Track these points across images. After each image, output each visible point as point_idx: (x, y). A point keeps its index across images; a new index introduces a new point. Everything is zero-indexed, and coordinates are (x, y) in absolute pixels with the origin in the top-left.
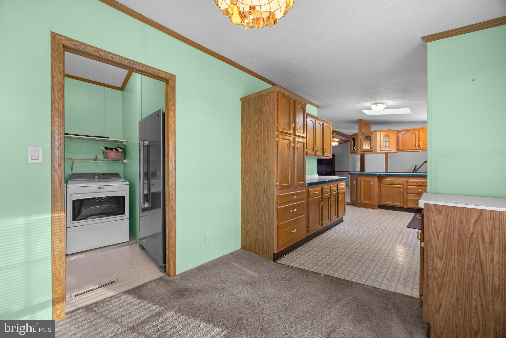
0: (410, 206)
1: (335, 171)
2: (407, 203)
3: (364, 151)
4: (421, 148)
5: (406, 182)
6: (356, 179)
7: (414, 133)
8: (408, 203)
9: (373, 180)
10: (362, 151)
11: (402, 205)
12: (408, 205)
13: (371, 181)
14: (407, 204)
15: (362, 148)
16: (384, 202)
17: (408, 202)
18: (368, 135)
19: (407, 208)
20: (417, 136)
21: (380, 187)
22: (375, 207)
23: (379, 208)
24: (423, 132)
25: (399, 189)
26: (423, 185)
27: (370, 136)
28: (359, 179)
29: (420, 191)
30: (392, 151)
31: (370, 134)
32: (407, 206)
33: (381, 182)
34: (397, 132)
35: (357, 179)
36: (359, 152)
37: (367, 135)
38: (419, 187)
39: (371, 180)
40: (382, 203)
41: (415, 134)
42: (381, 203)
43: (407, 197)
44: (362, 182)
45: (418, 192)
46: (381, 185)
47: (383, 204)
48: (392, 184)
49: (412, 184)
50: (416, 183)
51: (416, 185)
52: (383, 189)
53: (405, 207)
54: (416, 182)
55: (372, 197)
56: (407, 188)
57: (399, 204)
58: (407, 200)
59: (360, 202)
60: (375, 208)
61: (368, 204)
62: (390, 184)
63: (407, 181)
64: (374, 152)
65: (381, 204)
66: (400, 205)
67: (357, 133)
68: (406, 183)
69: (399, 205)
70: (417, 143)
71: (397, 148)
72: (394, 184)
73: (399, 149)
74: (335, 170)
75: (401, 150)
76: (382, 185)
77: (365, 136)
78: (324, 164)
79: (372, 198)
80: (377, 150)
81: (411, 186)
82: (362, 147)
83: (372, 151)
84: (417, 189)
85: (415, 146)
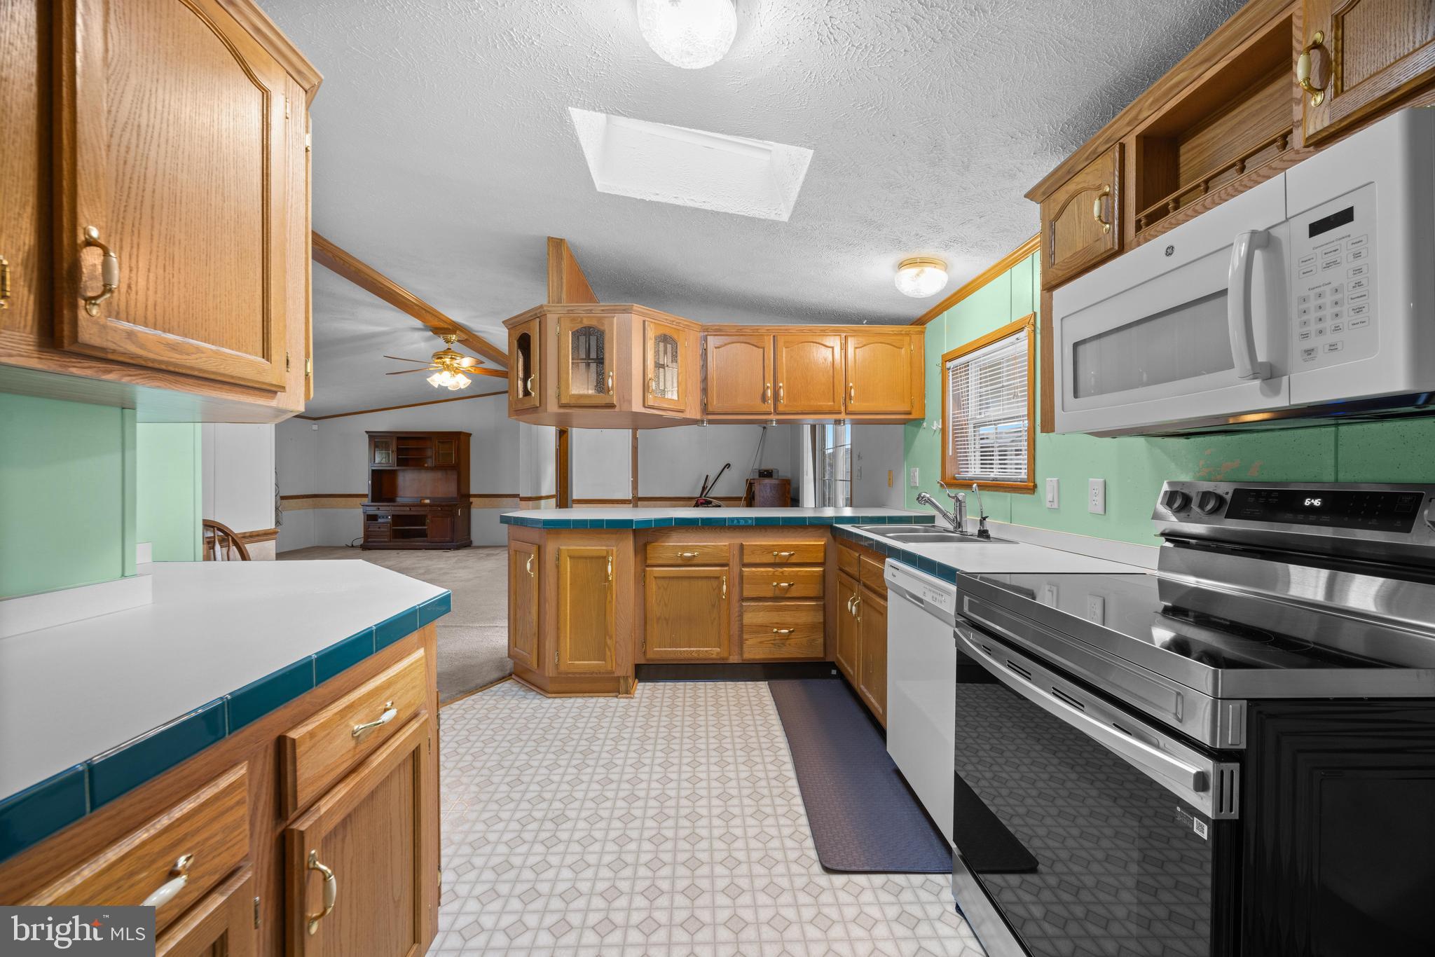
0: (752, 657)
1: (469, 496)
2: (741, 642)
3: (573, 402)
4: (781, 409)
5: (736, 552)
6: (535, 548)
7: (758, 345)
8: (747, 640)
9: (615, 549)
10: (564, 401)
11: (725, 655)
12: (745, 649)
13: (603, 560)
14: (741, 647)
15: (563, 388)
16: (661, 650)
17: (745, 636)
18: (594, 323)
19: (740, 662)
20: (770, 360)
21: (641, 579)
22: (622, 681)
23: (636, 677)
24: (788, 345)
25: (715, 583)
26: (793, 560)
27: (602, 328)
28: (551, 547)
29: (783, 588)
30: (688, 415)
31: (600, 319)
32: (741, 654)
33: (646, 559)
34: (702, 334)
35: (539, 548)
36: (552, 407)
37: (586, 322)
38: (780, 570)
39: (604, 554)
40: (650, 655)
41: (764, 348)
42: (645, 653)
43: (741, 616)
44: (567, 565)
45: (778, 593)
46: (644, 571)
47: (653, 660)
48: (688, 563)
49: (758, 561)
50: (772, 552)
51: (772, 561)
52: (653, 587)
53: (734, 659)
54: (769, 550)
55: (611, 637)
56: (741, 573)
57: (712, 652)
58: (742, 626)
59: (557, 666)
60: (622, 688)
61: (592, 673)
62: (680, 562)
63: (742, 545)
64: (617, 409)
65: (648, 660)
66: (718, 653)
67: (541, 307)
68: (737, 559)
69: (714, 656)
70: (769, 385)
71: (702, 401)
72: (695, 562)
73: (710, 409)
74: (472, 492)
75: (716, 410)
76: (647, 569)
77: (579, 326)
78: (428, 469)
79: (609, 641)
80: (630, 402)
81: (754, 569)
82: (563, 383)
83: (612, 406)
84: (774, 577)
85: (764, 398)
